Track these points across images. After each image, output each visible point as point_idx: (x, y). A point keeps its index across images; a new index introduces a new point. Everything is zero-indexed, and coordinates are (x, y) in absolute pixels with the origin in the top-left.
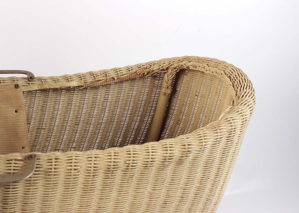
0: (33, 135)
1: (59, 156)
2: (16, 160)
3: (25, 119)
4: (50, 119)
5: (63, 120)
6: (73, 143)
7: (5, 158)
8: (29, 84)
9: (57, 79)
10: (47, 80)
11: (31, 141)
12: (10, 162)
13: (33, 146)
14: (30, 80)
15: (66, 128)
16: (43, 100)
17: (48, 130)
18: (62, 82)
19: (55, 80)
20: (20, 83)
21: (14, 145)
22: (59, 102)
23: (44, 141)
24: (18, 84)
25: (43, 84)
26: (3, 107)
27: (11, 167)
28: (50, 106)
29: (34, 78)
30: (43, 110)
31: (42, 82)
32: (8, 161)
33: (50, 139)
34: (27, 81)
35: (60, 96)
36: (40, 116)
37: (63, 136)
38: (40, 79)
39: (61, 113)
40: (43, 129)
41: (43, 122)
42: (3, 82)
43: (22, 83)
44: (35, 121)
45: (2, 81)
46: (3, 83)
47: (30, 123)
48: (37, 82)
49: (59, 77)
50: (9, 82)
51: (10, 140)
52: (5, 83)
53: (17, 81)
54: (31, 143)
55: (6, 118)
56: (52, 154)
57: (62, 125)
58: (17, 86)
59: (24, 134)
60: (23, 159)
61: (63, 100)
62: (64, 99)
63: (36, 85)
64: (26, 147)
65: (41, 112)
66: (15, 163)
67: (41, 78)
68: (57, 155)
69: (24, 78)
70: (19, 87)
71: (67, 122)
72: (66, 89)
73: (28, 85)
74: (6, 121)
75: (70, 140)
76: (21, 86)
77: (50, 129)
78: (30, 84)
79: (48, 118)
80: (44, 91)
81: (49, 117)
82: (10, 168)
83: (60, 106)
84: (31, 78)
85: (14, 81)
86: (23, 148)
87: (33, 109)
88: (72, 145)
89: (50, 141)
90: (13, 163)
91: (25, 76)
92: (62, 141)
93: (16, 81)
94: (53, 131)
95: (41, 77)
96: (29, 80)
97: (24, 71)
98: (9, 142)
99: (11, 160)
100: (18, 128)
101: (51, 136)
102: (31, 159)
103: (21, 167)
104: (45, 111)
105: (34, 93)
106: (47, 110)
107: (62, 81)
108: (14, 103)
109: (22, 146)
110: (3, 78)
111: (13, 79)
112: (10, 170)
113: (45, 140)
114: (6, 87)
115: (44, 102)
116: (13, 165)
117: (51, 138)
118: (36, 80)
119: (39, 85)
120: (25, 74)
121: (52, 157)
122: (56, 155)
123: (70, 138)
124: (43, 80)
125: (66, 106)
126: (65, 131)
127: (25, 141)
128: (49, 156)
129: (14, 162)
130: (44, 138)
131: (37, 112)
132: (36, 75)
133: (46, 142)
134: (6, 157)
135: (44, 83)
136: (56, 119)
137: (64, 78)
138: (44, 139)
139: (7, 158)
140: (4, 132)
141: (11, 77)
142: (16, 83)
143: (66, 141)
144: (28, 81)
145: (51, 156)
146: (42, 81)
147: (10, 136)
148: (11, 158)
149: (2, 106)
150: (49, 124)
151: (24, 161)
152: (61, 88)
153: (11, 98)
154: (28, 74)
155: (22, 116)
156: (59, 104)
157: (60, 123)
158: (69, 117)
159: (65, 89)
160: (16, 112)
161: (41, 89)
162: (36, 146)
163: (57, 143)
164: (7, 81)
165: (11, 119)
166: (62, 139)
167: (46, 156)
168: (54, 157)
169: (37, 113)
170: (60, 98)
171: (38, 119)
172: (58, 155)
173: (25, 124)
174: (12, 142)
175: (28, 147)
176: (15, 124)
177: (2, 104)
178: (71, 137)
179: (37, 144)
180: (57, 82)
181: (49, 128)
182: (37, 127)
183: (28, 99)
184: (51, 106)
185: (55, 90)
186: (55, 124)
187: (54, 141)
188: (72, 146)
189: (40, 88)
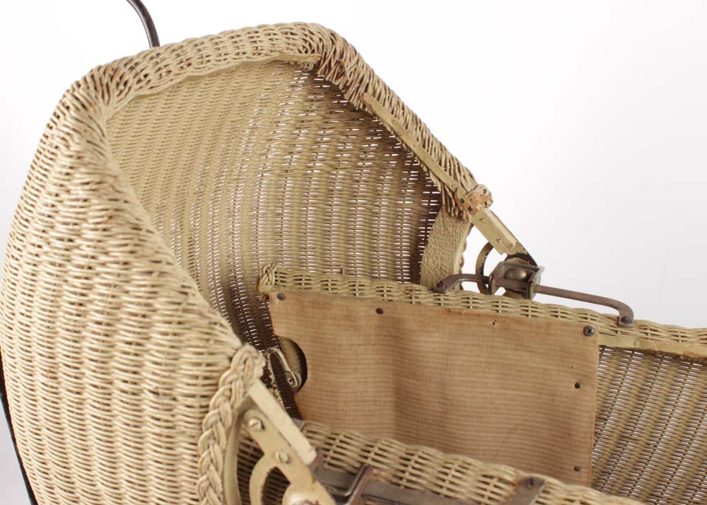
0: (608, 447)
1: (591, 500)
2: (500, 480)
3: (593, 407)
4: (653, 422)
5: (683, 431)
6: (696, 491)
7: (481, 470)
8: (616, 332)
9: (682, 334)
10: (660, 332)
11: (602, 459)
12: (488, 480)
13: (603, 472)
14: (620, 323)
15: (686, 451)
16: (645, 374)
17: (644, 444)
18: (692, 342)
19: (677, 336)
20: (596, 325)
21: (558, 457)
22: (682, 387)
23: (630, 469)
24: (591, 327)
25: (647, 339)
26: (551, 370)
27: (485, 490)
28: (658, 393)
29: (630, 321)
30: (640, 397)
31: (647, 334)
32: (484, 476)
33: (644, 468)
34: (613, 323)
35: (687, 375)
36: (631, 408)
37: (676, 469)
38: (643, 326)
39: (682, 415)
40: (632, 441)
41: (636, 424)
42: (562, 317)
43: (602, 327)
44: (620, 418)
45: (562, 313)
46: (561, 319)
47: (606, 420)
48: (636, 332)
49: (689, 330)
50: (574, 319)
51: (553, 445)
52: (564, 320)
53: (591, 319)
54: (600, 463)
55: (553, 395)
56: (578, 490)
57: (677, 441)
58: (588, 331)
59: (583, 440)
60: (515, 483)
61: (692, 386)
62: (694, 382)
63: (631, 337)
64: (583, 470)
65: (635, 401)
66: (496, 486)
67: (647, 324)
68: (589, 494)
69: (608, 318)
70: (593, 334)
71: (692, 440)
72: (701, 360)
73: (613, 333)
74: (553, 400)
75: (690, 483)
76: (597, 332)
77: (649, 444)
78: (619, 333)
79: (648, 418)
80: (650, 354)
81: (652, 417)
82: (483, 492)
83: (682, 398)
84: (624, 320)
85: (586, 318)
86: (577, 469)
87: (619, 390)
88: (694, 495)
89: (642, 471)
90: (492, 485)
91: (615, 313)
92: (670, 480)
93: (589, 320)
94: (654, 450)
95: (646, 321)
96: (618, 324)
97: (617, 301)
98: (549, 447)
99: (491, 477)
100: (574, 423)
101: (648, 461)
102: (530, 486)
103: (506, 498)
104: (644, 399)
105: (629, 354)
106: (650, 400)
107: (692, 340)
108: (575, 366)
109: (574, 464)
110: (564, 308)
111: (584, 315)
112: (483, 496)
113: (633, 466)
114: (565, 328)
115: (647, 379)
116: (491, 488)
117: (646, 464)
118: (632, 327)
119: (637, 339)
120: (616, 308)
121: (576, 496)
122: (586, 496)
123: (691, 479)
124: (651, 330)
125: (696, 401)
126: (682, 458)
127: (584, 456)
128: (570, 491)
129: (495, 481)
130: (632, 460)
131: (626, 397)
132: (638, 316)
133: (635, 471)
134: (484, 468)
135: (649, 336)
136: (666, 425)
137: (700, 335)
138: (630, 464)
139: (485, 471)
140: (544, 423)
141: (582, 309)
142: (587, 324)
143: (681, 481)
144: (615, 326)
145: (576, 493)
146: (648, 331)
147: (555, 436)
148: (491, 473)
149: (551, 367)
150: (649, 434)
151: (516, 488)
152: (688, 357)
153: (571, 353)
154: (621, 310)
155: (587, 398)
156: (681, 392)
157: (675, 438)
158: (697, 429)
159: (696, 360)
160: (577, 386)
161: (641, 348)
162: (610, 474)
163: (659, 481)
164: (570, 315)
165: (563, 399)
166: (672, 476)
167: (566, 490)
168: (580, 498)
169: (625, 401)
170: (685, 379)
171: (626, 414)
172: (589, 497)
173: (590, 417)
174: (557, 449)
175: (587, 470)
176: (570, 413)
177: (551, 362)
178: (694, 475)
179: (612, 470)
180: (680, 341)
181: (646, 441)
182: (620, 433)
183: (613, 365)
184: (660, 393)
185: (676, 358)
186: (662, 435)
187: (652, 473)
188: (692, 498)
189: (638, 346)
